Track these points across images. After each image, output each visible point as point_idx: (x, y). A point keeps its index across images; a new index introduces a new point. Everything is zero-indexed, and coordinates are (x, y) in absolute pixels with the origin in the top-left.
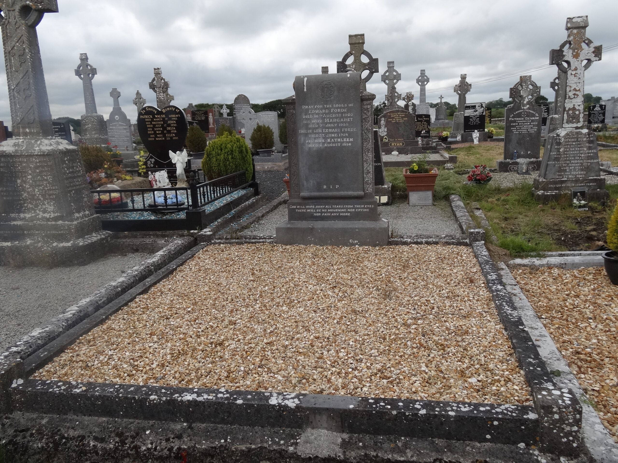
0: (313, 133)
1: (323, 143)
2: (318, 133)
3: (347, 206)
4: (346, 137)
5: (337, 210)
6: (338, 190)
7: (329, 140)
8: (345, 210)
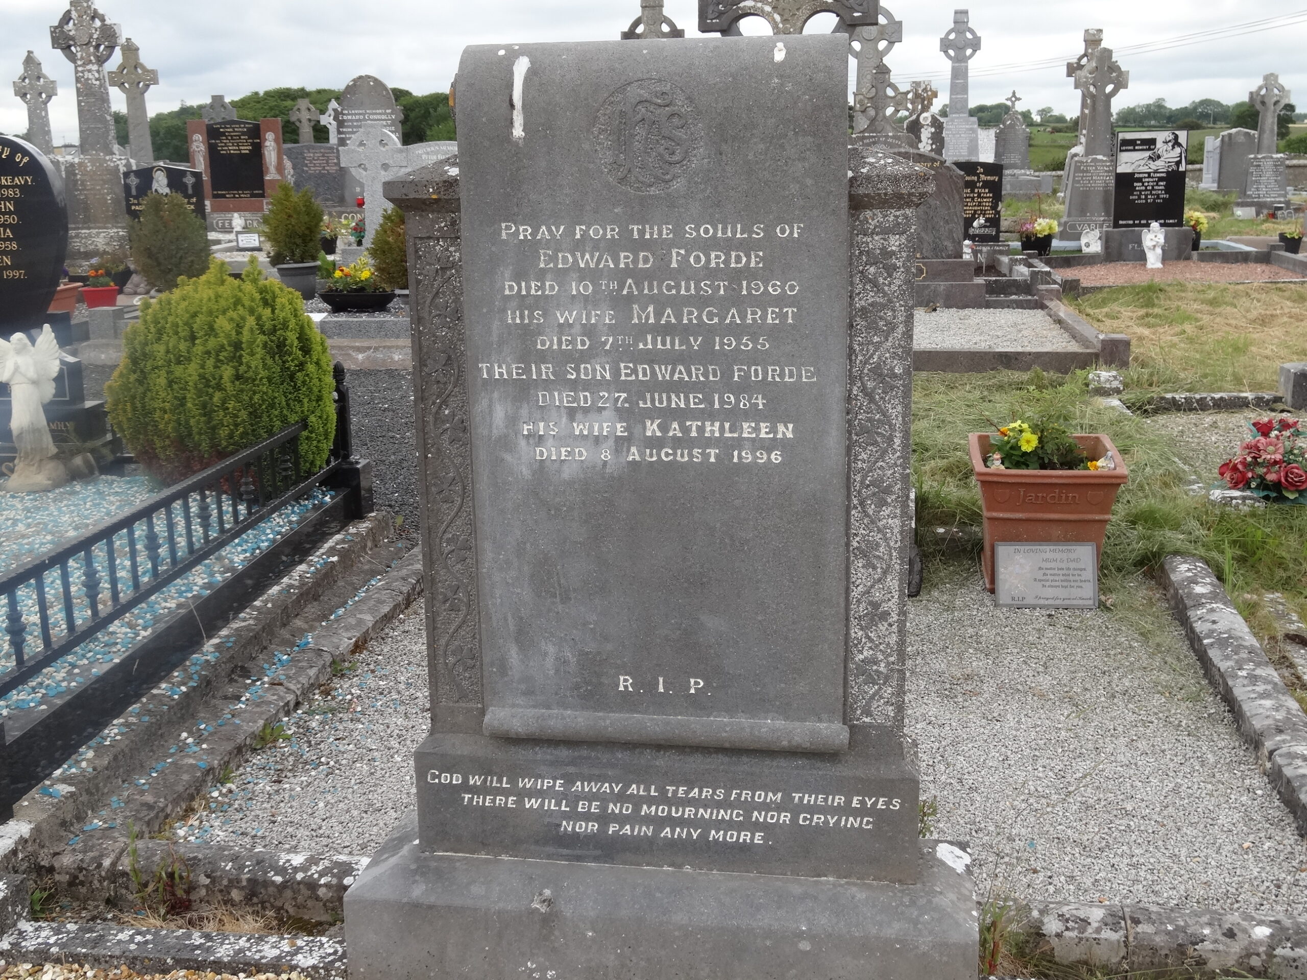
0: (560, 382)
1: (621, 444)
2: (592, 386)
3: (746, 795)
4: (753, 414)
5: (689, 812)
6: (697, 704)
7: (652, 428)
8: (736, 815)
